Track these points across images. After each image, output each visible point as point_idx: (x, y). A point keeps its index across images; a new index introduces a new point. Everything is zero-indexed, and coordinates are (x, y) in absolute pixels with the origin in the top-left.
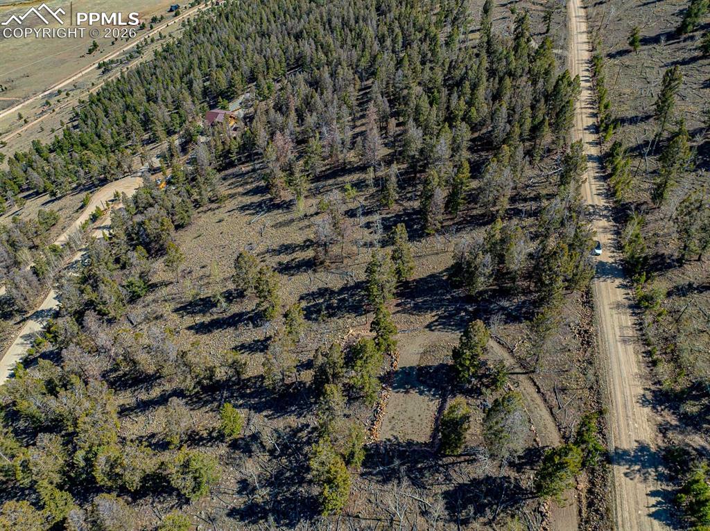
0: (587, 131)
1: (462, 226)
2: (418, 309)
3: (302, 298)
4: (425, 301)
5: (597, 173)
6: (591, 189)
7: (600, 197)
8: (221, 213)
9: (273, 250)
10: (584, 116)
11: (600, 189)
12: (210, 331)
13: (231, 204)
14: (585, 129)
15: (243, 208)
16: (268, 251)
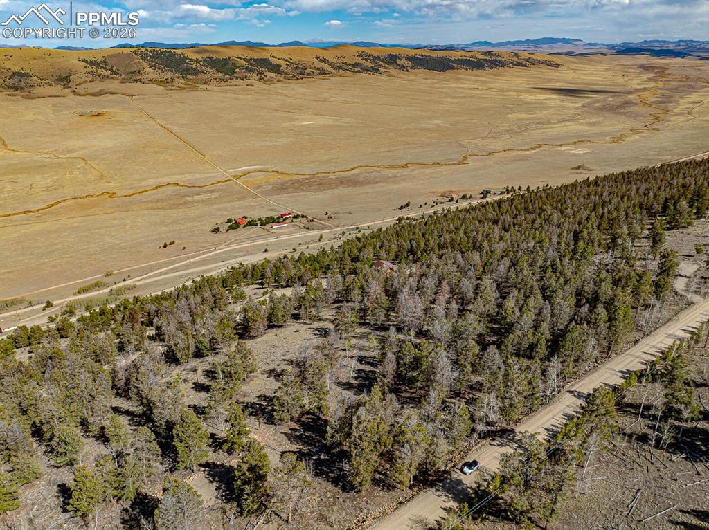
0: (621, 375)
1: (411, 401)
2: (299, 439)
3: (258, 397)
4: (309, 437)
5: (575, 412)
6: (547, 421)
7: (546, 432)
8: (304, 328)
9: (292, 361)
10: (638, 360)
11: (555, 426)
12: (200, 391)
13: (317, 324)
14: (621, 372)
15: (317, 330)
16: (288, 361)
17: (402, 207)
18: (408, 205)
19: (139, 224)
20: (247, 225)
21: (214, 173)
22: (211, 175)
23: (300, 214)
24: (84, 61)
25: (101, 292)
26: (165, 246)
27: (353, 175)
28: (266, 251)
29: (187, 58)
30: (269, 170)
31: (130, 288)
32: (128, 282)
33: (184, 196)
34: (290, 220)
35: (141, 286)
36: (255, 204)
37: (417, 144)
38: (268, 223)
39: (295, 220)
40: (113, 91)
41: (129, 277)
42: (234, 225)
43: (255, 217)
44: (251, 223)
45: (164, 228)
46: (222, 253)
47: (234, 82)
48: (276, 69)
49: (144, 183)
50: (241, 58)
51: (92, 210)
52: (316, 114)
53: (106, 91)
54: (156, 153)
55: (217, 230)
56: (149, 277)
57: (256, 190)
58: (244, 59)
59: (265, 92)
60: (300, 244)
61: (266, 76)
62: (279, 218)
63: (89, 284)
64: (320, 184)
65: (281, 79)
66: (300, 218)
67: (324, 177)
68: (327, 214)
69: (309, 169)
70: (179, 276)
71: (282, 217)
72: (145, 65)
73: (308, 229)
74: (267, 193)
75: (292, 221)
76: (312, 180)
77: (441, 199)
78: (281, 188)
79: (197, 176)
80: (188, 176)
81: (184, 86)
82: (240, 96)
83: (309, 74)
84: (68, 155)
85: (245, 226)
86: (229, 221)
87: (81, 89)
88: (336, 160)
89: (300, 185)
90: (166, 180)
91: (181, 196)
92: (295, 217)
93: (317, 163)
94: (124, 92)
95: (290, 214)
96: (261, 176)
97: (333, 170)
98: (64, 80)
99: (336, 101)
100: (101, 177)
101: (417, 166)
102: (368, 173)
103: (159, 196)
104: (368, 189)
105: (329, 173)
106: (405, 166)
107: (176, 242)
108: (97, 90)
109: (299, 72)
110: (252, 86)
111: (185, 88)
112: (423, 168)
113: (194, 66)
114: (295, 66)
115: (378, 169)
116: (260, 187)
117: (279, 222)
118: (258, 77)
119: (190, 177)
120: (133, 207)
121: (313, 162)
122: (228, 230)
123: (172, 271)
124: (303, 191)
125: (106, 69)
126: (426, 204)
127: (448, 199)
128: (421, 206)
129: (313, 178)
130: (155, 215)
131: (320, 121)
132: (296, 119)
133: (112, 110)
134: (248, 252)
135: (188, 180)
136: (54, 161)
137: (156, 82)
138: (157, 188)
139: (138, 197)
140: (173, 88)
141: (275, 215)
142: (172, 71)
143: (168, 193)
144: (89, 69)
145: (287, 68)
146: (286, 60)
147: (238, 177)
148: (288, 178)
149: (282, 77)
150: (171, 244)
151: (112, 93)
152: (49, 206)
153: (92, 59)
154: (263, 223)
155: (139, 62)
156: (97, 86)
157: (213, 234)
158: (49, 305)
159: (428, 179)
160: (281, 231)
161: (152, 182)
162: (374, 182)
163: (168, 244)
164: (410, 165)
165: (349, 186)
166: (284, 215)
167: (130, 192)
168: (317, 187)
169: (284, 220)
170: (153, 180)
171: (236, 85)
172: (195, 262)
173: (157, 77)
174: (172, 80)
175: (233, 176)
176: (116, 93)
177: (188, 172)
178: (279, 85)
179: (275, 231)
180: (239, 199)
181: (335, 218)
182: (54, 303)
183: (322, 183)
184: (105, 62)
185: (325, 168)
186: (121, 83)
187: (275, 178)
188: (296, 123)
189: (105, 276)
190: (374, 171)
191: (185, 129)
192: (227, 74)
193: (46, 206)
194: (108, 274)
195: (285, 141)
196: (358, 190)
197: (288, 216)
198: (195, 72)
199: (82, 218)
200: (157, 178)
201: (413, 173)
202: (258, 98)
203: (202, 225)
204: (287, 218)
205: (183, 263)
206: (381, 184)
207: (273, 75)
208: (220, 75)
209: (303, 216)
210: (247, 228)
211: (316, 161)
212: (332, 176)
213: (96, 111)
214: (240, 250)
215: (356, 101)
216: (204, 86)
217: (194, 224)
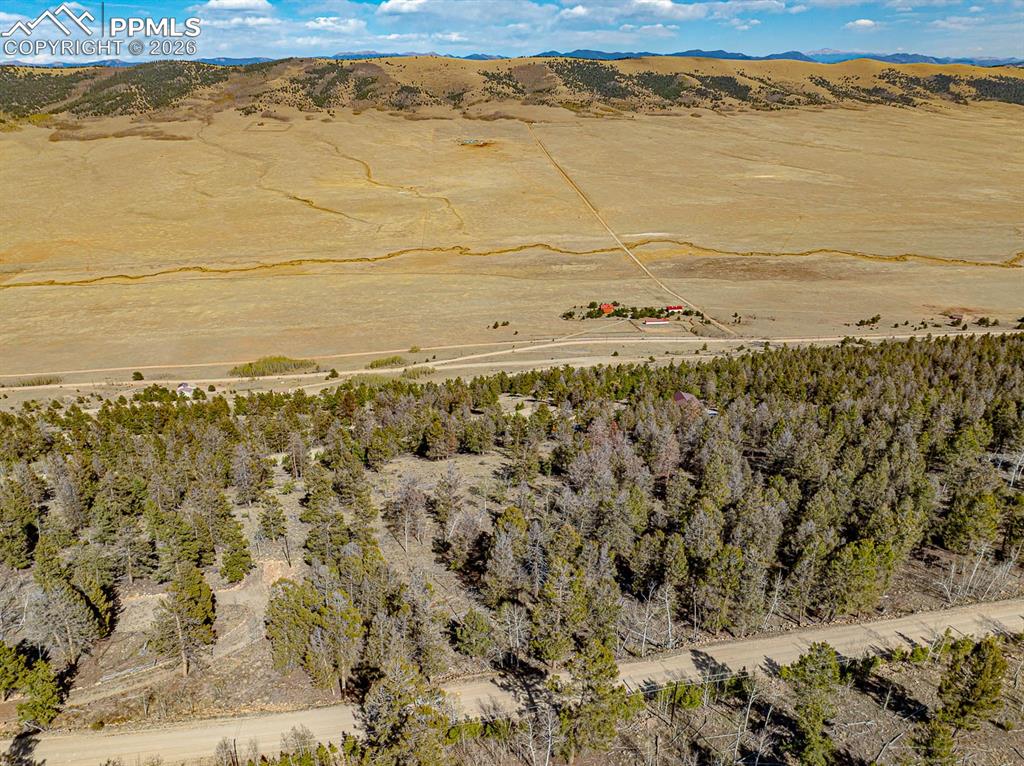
8: (498, 462)
17: (862, 323)
18: (874, 320)
19: (480, 293)
20: (613, 315)
21: (602, 236)
22: (597, 239)
23: (696, 309)
24: (485, 74)
25: (395, 370)
26: (496, 326)
27: (806, 262)
28: (616, 354)
29: (617, 73)
30: (681, 241)
31: (427, 372)
32: (430, 365)
33: (551, 264)
34: (675, 317)
35: (440, 372)
36: (640, 287)
37: (935, 225)
38: (642, 316)
39: (683, 317)
40: (511, 115)
41: (434, 357)
42: (595, 312)
43: (629, 306)
44: (620, 314)
45: (509, 303)
46: (559, 347)
47: (675, 109)
48: (742, 93)
49: (506, 241)
50: (693, 76)
51: (435, 267)
52: (782, 164)
53: (502, 115)
54: (536, 201)
55: (569, 316)
56: (457, 363)
57: (650, 268)
58: (697, 78)
59: (716, 126)
60: (667, 353)
61: (724, 103)
62: (661, 311)
63: (385, 358)
64: (749, 270)
65: (745, 108)
66: (693, 317)
67: (759, 259)
68: (736, 315)
69: (740, 246)
70: (490, 367)
71: (667, 310)
72: (559, 81)
73: (696, 333)
74: (664, 274)
75: (679, 319)
76: (738, 263)
77: (939, 320)
78: (687, 269)
79: (579, 238)
80: (567, 238)
81: (604, 112)
82: (677, 130)
83: (792, 103)
84: (432, 195)
85: (609, 316)
86: (593, 305)
87: (472, 111)
88: (787, 237)
89: (717, 268)
90: (536, 239)
91: (546, 263)
92: (686, 313)
93: (756, 238)
94: (522, 116)
95: (680, 308)
96: (665, 247)
97: (778, 250)
98: (456, 98)
99: (823, 147)
100: (460, 226)
101: (924, 260)
102: (833, 261)
103: (520, 260)
104: (822, 287)
105: (770, 254)
106: (902, 258)
107: (511, 323)
108: (492, 112)
109: (778, 99)
110: (700, 116)
111: (603, 115)
112: (932, 265)
113: (623, 85)
114: (773, 89)
115: (853, 258)
116: (658, 263)
117: (658, 317)
118: (710, 105)
119: (568, 240)
120: (483, 269)
121: (751, 235)
122: (583, 318)
123: (487, 360)
124: (717, 276)
125: (509, 85)
126: (907, 323)
127: (950, 321)
128: (896, 326)
129: (741, 259)
130: (506, 284)
131: (785, 174)
132: (750, 170)
133: (502, 140)
134: (591, 352)
135: (564, 243)
136: (415, 200)
137: (567, 105)
138: (521, 248)
139: (494, 257)
140: (588, 114)
141: (658, 305)
142: (592, 91)
143: (532, 257)
144: (488, 85)
145: (759, 92)
146: (761, 81)
147: (631, 246)
148: (703, 255)
149: (746, 106)
150: (504, 324)
151: (508, 118)
152: (389, 256)
153: (496, 71)
154: (636, 315)
155: (552, 77)
156: (491, 108)
157: (562, 321)
158: (334, 374)
159: (932, 284)
160: (656, 330)
161: (518, 240)
162: (838, 277)
163: (500, 324)
164: (911, 258)
165: (792, 278)
166: (671, 308)
167: (485, 250)
168: (742, 273)
169: (668, 316)
170: (520, 238)
171: (676, 115)
172: (519, 354)
173: (570, 98)
174: (589, 103)
175: (626, 244)
176: (513, 118)
177: (568, 232)
178: (742, 116)
179: (646, 329)
180: (622, 277)
181: (746, 324)
182: (340, 373)
183: (752, 268)
184: (509, 77)
185: (765, 247)
186: (523, 104)
187: (684, 253)
188: (747, 176)
189: (410, 352)
190: (844, 261)
191: (585, 172)
192: (667, 97)
193: (386, 254)
194: (414, 350)
195: (719, 200)
196: (806, 286)
197: (676, 311)
198: (623, 93)
199: (420, 276)
200: (527, 235)
201: (910, 270)
202: (701, 134)
203: (556, 306)
204: (673, 313)
205: (504, 352)
206: (849, 282)
207: (735, 102)
208: (657, 99)
209: (698, 314)
210: (612, 318)
211: (756, 235)
212: (772, 261)
213: (482, 139)
214: (584, 347)
215: (856, 147)
216: (630, 114)
217: (547, 303)
